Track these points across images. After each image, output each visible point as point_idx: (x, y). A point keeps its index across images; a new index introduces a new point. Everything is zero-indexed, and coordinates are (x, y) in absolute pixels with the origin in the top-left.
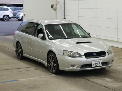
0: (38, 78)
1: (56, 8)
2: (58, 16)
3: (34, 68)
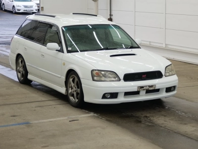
0: (66, 118)
2: (99, 11)
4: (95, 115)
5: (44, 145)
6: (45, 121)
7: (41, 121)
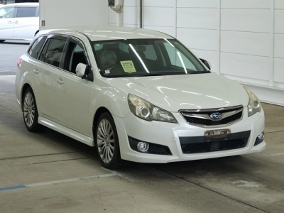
1: (122, 7)
4: (120, 175)
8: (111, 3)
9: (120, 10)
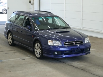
0: (19, 59)
1: (33, 3)
3: (15, 51)
4: (33, 57)
5: (9, 71)
6: (9, 60)
7: (7, 60)
8: (30, 2)
9: (33, 4)
